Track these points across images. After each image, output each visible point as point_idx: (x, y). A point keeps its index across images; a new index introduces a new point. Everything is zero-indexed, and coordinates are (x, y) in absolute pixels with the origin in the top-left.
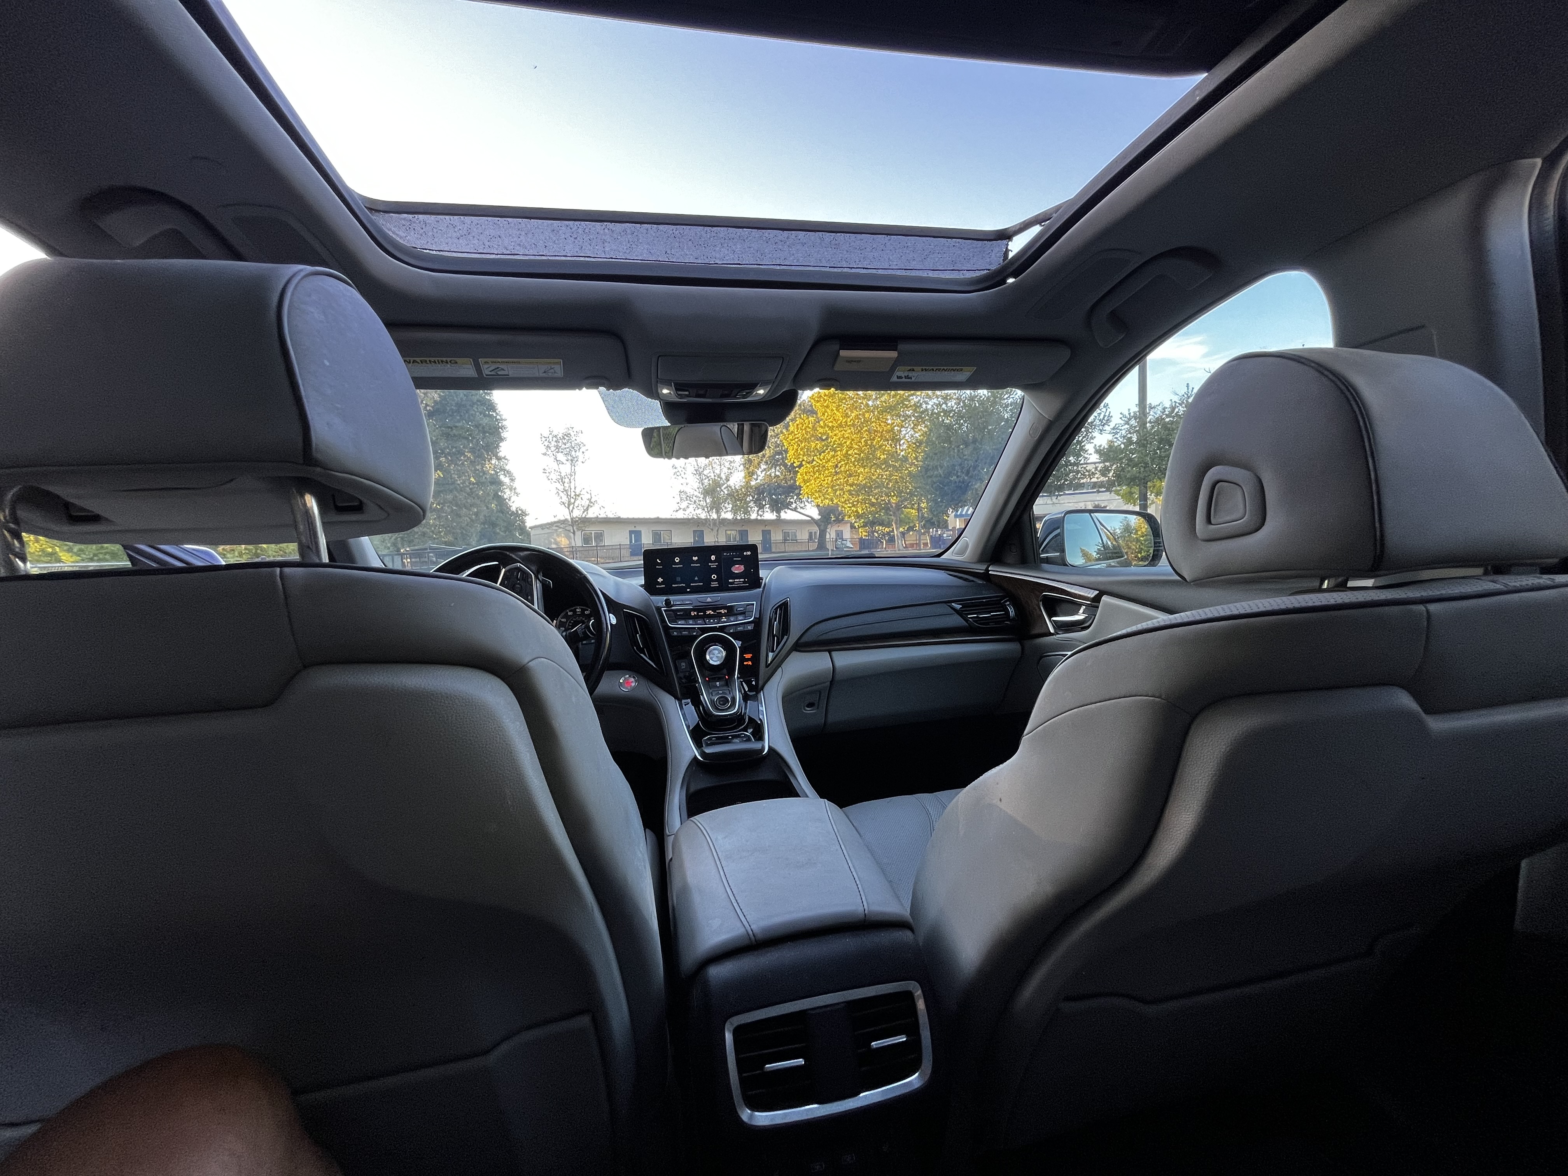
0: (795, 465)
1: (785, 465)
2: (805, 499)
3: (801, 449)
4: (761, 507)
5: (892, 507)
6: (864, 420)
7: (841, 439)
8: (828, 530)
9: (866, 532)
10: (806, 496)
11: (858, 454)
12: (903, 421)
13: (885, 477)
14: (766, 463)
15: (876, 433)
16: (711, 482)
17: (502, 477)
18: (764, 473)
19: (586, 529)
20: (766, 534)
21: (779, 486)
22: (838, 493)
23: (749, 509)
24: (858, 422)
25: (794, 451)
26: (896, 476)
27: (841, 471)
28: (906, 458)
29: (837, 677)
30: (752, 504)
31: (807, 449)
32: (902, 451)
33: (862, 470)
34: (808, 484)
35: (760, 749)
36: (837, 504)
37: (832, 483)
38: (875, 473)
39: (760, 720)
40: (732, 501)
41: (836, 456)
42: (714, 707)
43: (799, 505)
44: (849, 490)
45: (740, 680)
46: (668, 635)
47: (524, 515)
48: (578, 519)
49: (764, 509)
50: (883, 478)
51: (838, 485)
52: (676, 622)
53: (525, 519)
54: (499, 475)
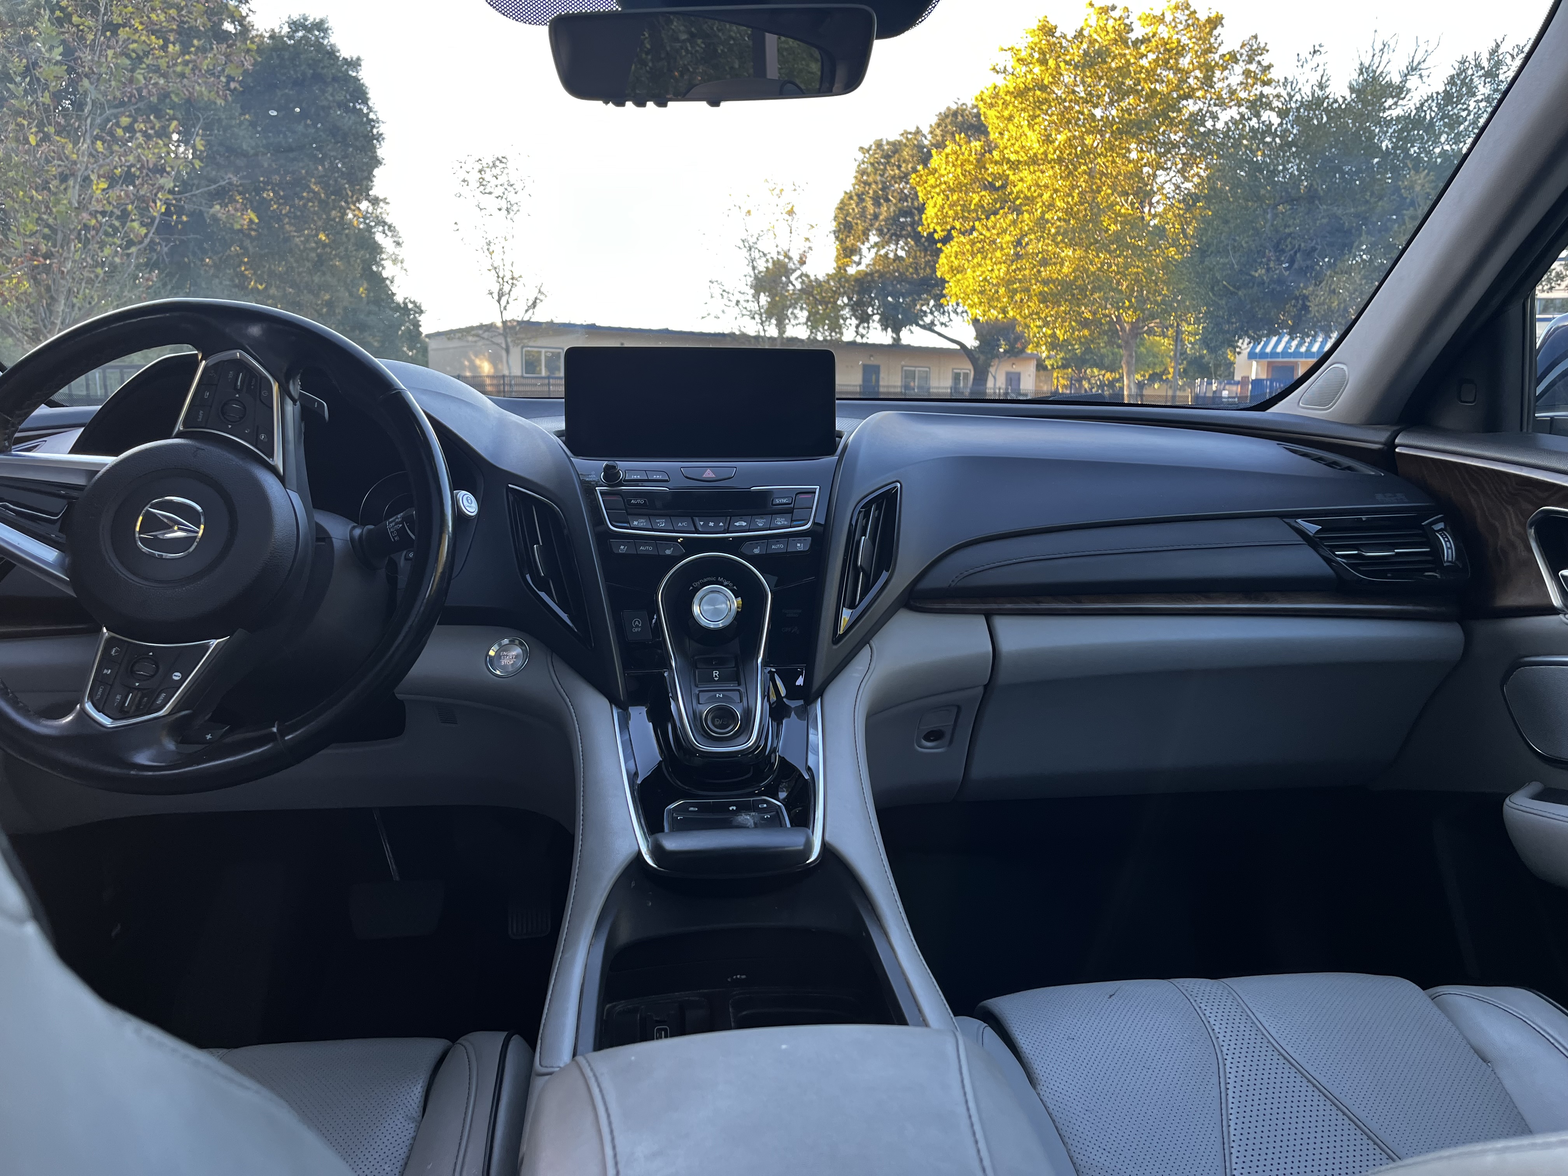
0: (936, 236)
1: (917, 237)
2: (950, 308)
3: (951, 206)
4: (864, 319)
5: (1123, 329)
6: (1082, 150)
7: (1033, 189)
8: (992, 370)
10: (953, 302)
11: (1065, 220)
12: (1160, 155)
13: (1114, 268)
14: (880, 232)
15: (1104, 179)
16: (770, 265)
17: (379, 238)
18: (874, 251)
19: (531, 344)
20: (871, 374)
22: (1018, 297)
23: (841, 321)
24: (1070, 154)
25: (936, 210)
26: (1138, 267)
27: (1027, 254)
28: (1160, 231)
29: (1003, 678)
30: (846, 312)
31: (963, 206)
32: (1154, 216)
33: (1070, 253)
34: (959, 276)
35: (801, 848)
36: (1014, 319)
37: (1008, 277)
38: (1096, 260)
39: (809, 769)
40: (808, 305)
41: (1021, 222)
42: (698, 732)
43: (940, 318)
44: (1040, 293)
45: (769, 669)
46: (606, 553)
47: (416, 312)
48: (515, 324)
49: (868, 323)
50: (1111, 270)
51: (1020, 281)
52: (628, 522)
53: (419, 319)
54: (374, 233)
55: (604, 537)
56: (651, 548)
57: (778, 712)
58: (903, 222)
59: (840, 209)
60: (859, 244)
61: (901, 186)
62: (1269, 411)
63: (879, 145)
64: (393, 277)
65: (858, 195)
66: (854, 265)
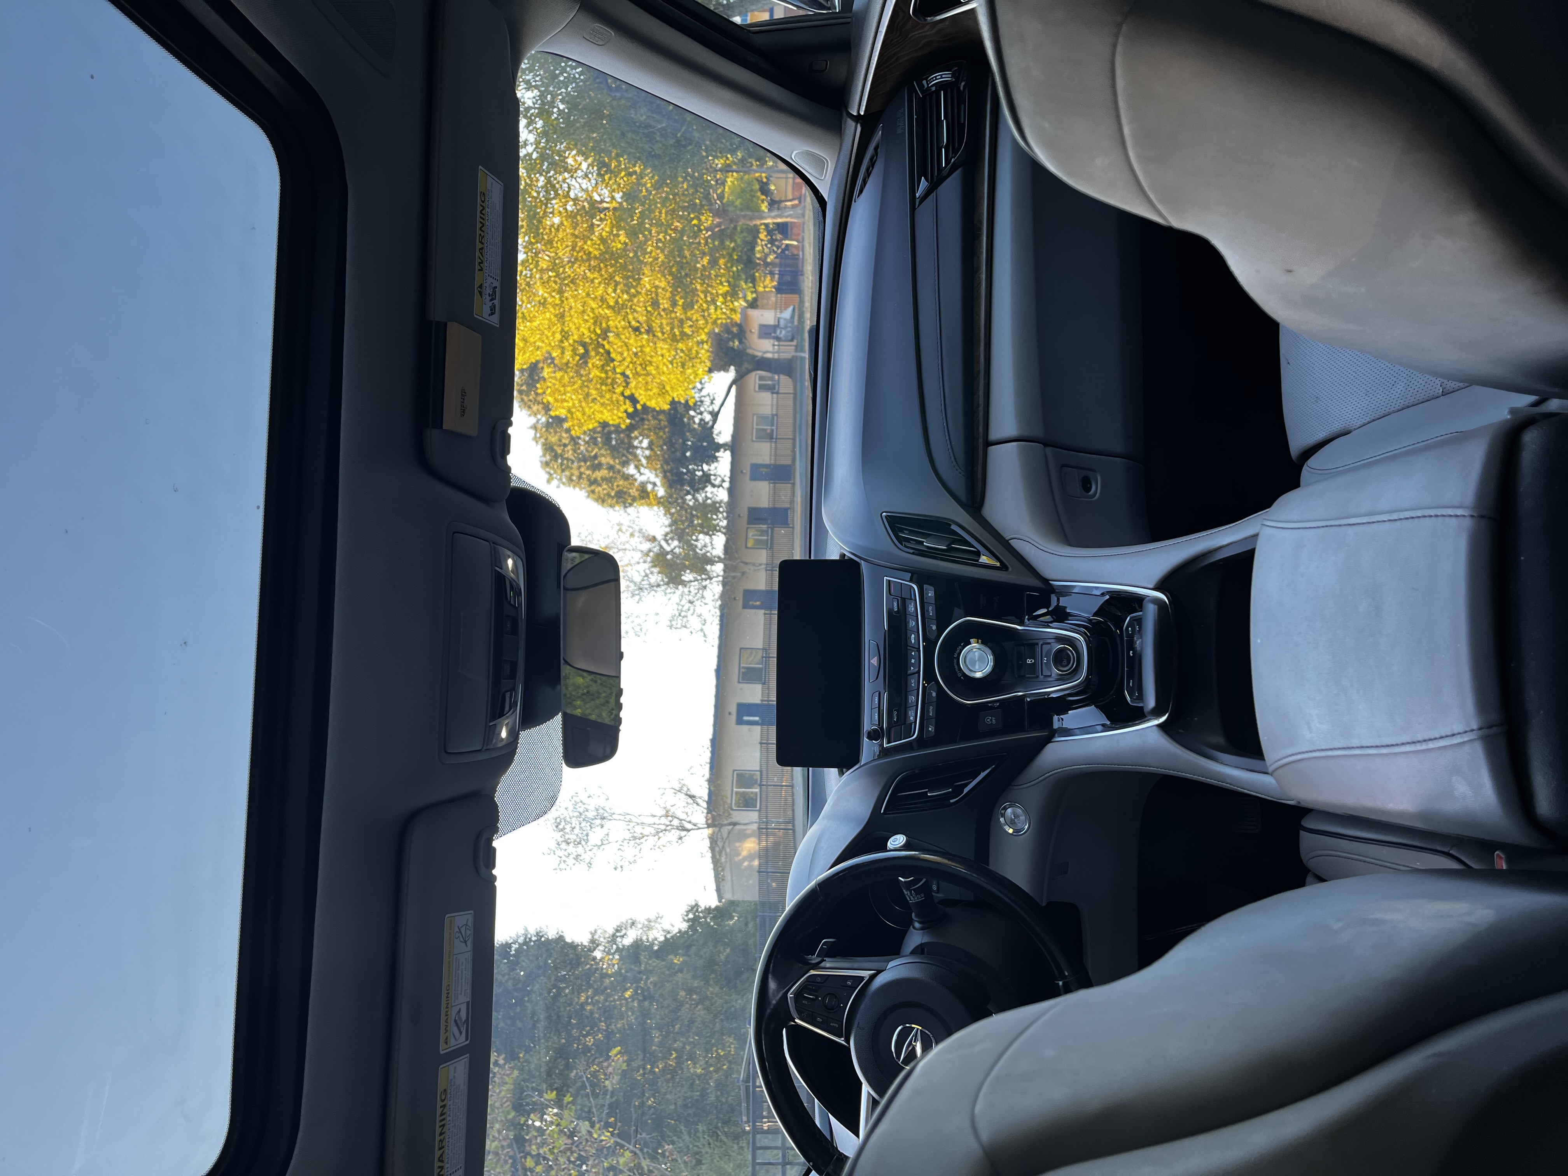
1: (631, 428)
2: (697, 395)
4: (706, 479)
6: (552, 270)
7: (586, 317)
8: (757, 353)
9: (765, 277)
12: (557, 195)
13: (661, 236)
15: (577, 249)
16: (656, 570)
17: (627, 941)
18: (642, 470)
19: (729, 801)
22: (688, 331)
23: (709, 501)
24: (555, 282)
25: (605, 411)
27: (647, 322)
28: (628, 192)
29: (1038, 432)
30: (700, 497)
31: (602, 384)
32: (613, 198)
33: (647, 279)
34: (668, 388)
35: (1156, 607)
36: (708, 334)
37: (668, 340)
38: (653, 254)
39: (1103, 594)
40: (693, 534)
41: (617, 328)
42: (1072, 677)
43: (706, 406)
44: (684, 308)
45: (1026, 620)
46: (935, 741)
47: (697, 910)
48: (709, 815)
49: (711, 475)
50: (663, 240)
51: (672, 329)
52: (911, 724)
53: (703, 908)
54: (624, 946)
55: (922, 742)
56: (931, 707)
57: (1060, 616)
58: (616, 441)
59: (603, 501)
60: (636, 484)
61: (582, 443)
62: (826, 199)
63: (546, 464)
64: (664, 931)
65: (590, 485)
66: (656, 488)
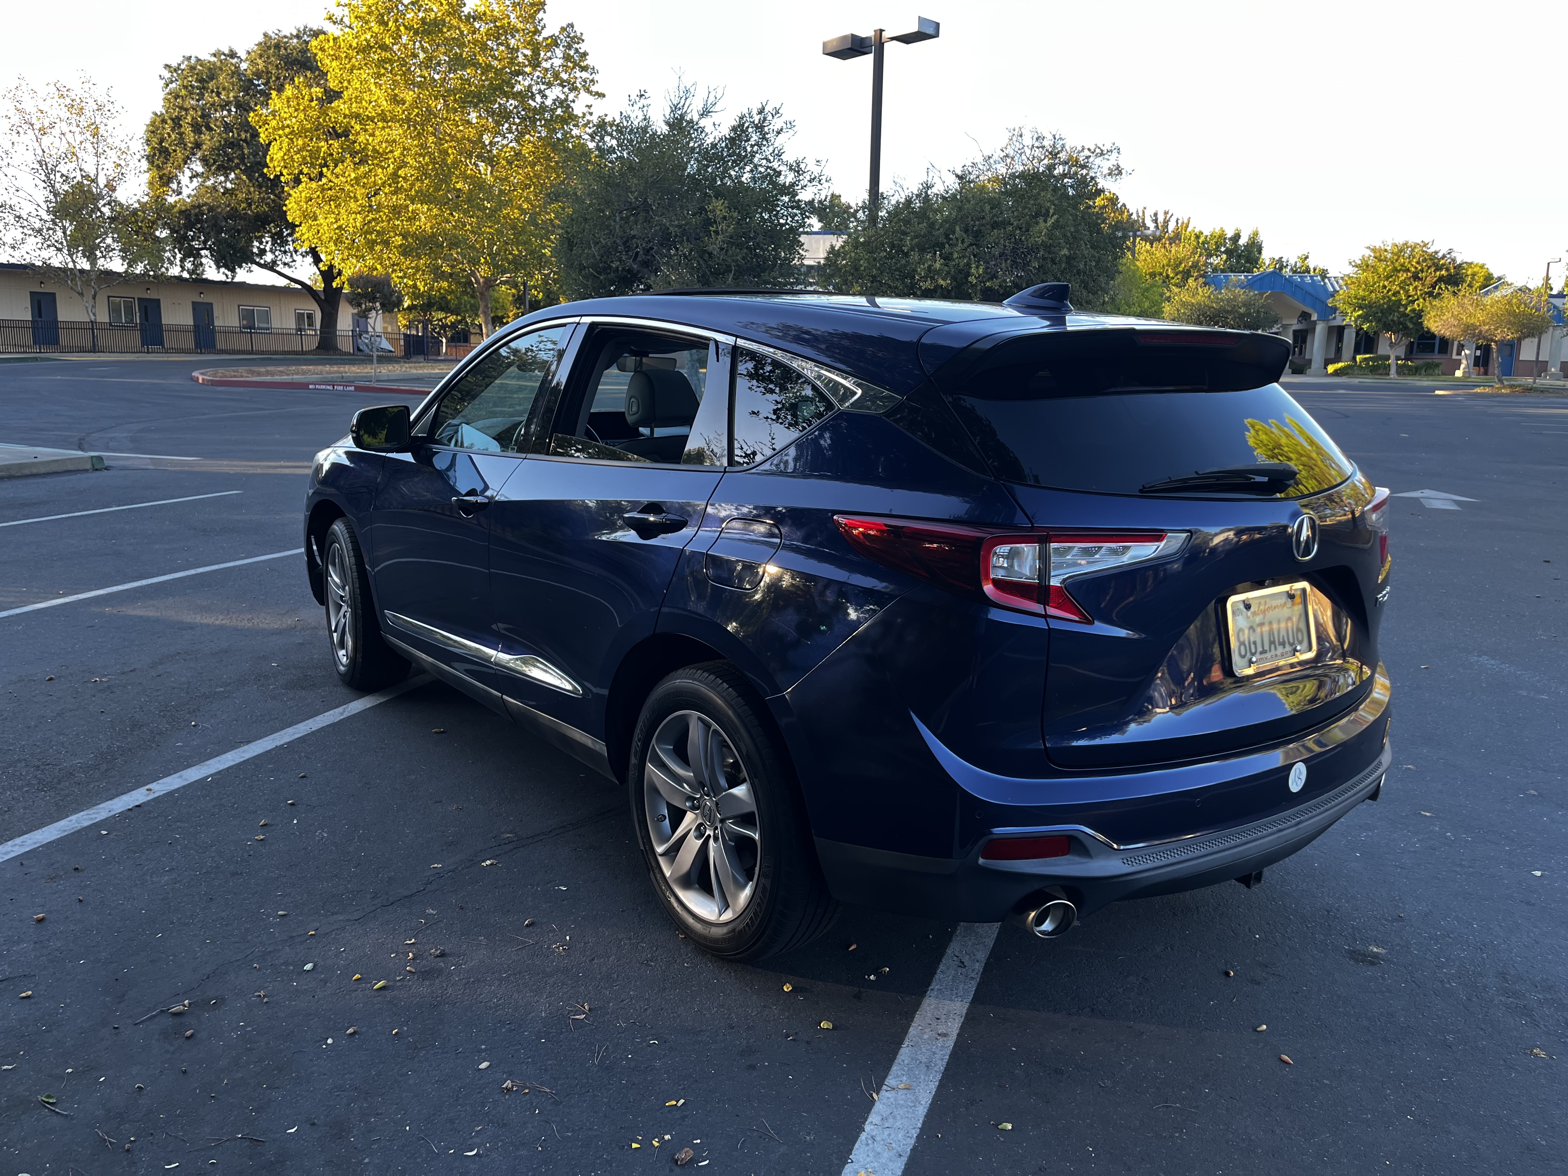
0: (283, 179)
3: (297, 151)
4: (191, 253)
5: (478, 281)
10: (296, 240)
11: (417, 178)
20: (203, 313)
21: (234, 214)
23: (163, 255)
37: (365, 227)
38: (451, 218)
40: (121, 235)
43: (281, 257)
44: (400, 246)
49: (197, 258)
51: (378, 233)
58: (230, 154)
59: (153, 132)
60: (178, 172)
63: (189, 64)
65: (172, 119)
66: (174, 194)
